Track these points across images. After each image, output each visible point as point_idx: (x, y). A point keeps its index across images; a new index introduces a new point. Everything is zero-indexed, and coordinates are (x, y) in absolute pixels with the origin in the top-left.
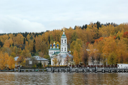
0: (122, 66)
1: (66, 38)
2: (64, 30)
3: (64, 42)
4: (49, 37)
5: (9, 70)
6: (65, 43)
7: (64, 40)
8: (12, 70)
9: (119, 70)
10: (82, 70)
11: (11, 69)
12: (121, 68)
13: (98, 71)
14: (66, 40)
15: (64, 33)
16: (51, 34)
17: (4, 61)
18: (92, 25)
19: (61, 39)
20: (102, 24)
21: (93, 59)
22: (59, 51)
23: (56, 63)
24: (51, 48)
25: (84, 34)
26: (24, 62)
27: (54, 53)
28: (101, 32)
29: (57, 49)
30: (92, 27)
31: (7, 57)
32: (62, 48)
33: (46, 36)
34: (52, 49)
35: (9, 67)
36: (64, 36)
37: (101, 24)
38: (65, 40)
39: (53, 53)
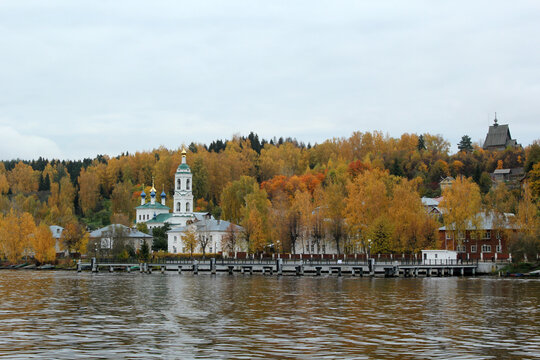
0: (439, 258)
1: (191, 176)
2: (184, 152)
3: (183, 186)
4: (120, 173)
5: (37, 264)
6: (188, 188)
7: (184, 180)
8: (48, 266)
9: (436, 271)
10: (314, 268)
11: (44, 263)
12: (433, 263)
13: (376, 273)
14: (191, 180)
15: (184, 161)
16: (125, 165)
17: (21, 238)
18: (240, 143)
19: (176, 176)
20: (264, 142)
21: (318, 236)
22: (167, 212)
23: (191, 246)
24: (143, 201)
25: (223, 166)
26: (85, 242)
27: (154, 219)
28: (269, 162)
29: (161, 207)
30: (241, 146)
31: (28, 227)
32: (179, 204)
33: (111, 170)
34: (146, 206)
35: (39, 257)
36: (184, 167)
37: (260, 141)
38: (188, 182)
39: (150, 218)
